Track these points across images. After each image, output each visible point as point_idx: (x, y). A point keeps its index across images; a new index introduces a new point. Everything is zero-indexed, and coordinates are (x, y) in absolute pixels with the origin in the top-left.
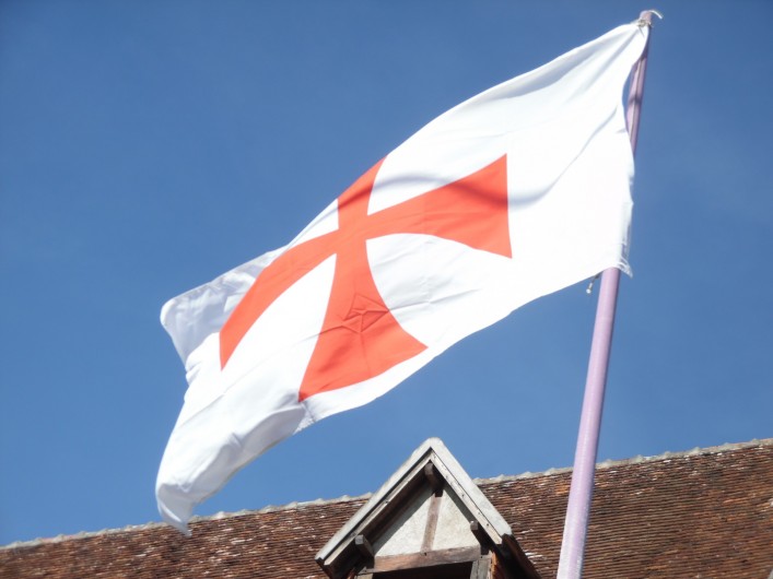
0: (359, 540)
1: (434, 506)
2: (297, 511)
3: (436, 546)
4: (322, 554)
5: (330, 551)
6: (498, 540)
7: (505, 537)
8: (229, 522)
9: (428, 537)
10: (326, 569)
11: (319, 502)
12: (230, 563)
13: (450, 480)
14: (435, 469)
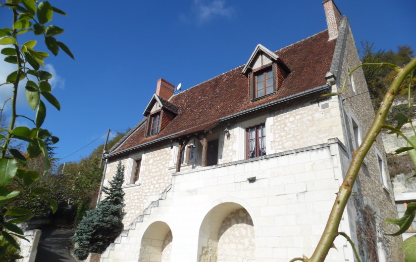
0: (249, 67)
1: (262, 57)
2: (237, 69)
3: (264, 65)
4: (243, 72)
5: (244, 71)
6: (276, 59)
7: (278, 58)
8: (225, 74)
9: (262, 63)
10: (244, 74)
11: (240, 66)
12: (227, 80)
13: (264, 51)
14: (261, 50)
